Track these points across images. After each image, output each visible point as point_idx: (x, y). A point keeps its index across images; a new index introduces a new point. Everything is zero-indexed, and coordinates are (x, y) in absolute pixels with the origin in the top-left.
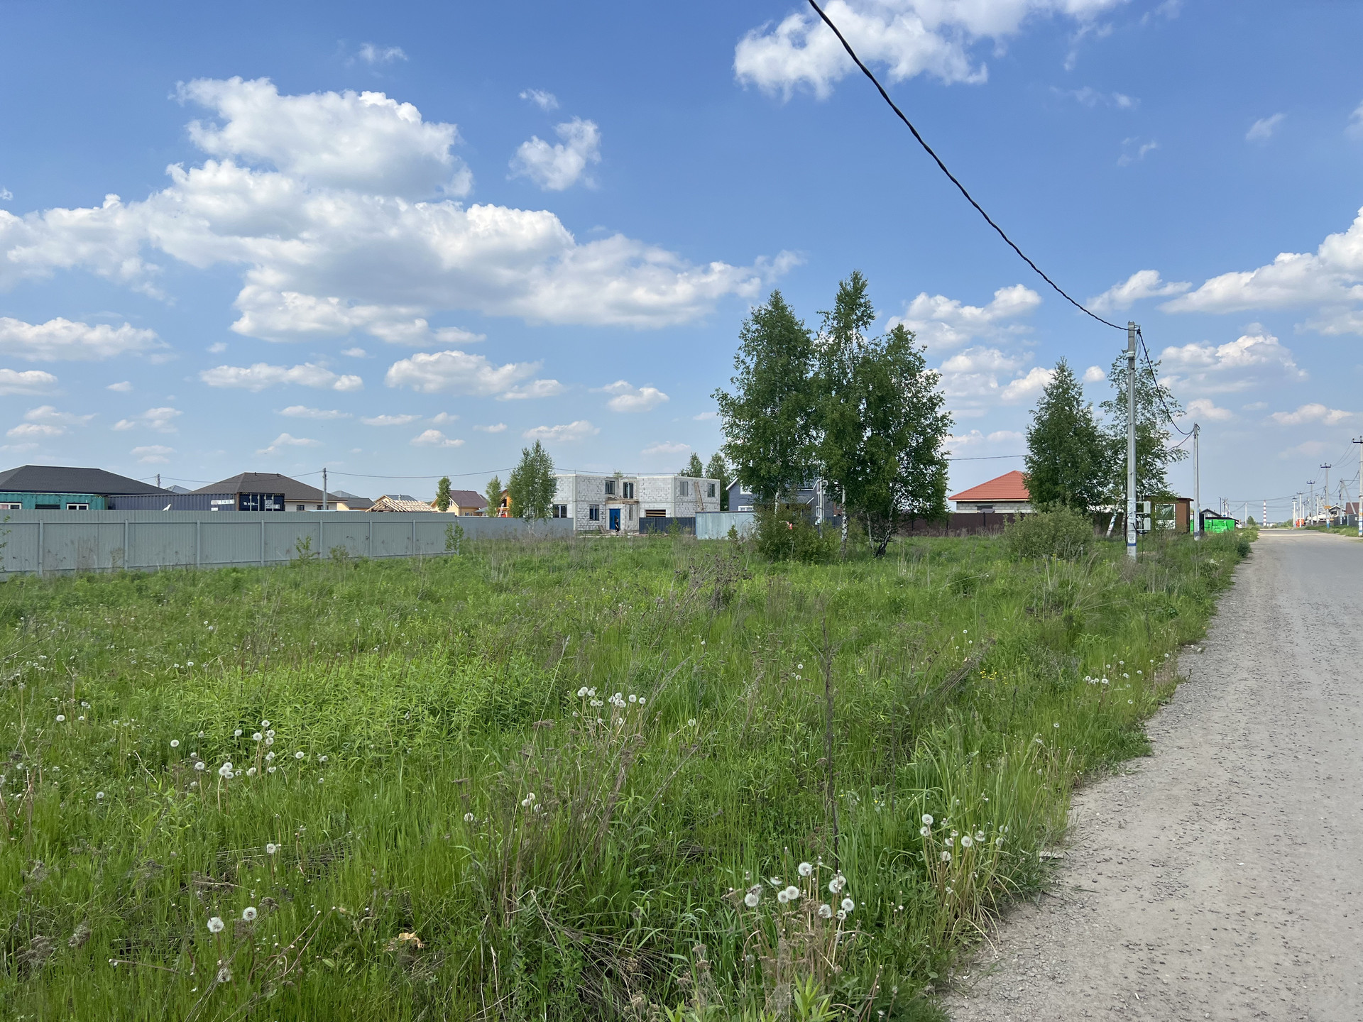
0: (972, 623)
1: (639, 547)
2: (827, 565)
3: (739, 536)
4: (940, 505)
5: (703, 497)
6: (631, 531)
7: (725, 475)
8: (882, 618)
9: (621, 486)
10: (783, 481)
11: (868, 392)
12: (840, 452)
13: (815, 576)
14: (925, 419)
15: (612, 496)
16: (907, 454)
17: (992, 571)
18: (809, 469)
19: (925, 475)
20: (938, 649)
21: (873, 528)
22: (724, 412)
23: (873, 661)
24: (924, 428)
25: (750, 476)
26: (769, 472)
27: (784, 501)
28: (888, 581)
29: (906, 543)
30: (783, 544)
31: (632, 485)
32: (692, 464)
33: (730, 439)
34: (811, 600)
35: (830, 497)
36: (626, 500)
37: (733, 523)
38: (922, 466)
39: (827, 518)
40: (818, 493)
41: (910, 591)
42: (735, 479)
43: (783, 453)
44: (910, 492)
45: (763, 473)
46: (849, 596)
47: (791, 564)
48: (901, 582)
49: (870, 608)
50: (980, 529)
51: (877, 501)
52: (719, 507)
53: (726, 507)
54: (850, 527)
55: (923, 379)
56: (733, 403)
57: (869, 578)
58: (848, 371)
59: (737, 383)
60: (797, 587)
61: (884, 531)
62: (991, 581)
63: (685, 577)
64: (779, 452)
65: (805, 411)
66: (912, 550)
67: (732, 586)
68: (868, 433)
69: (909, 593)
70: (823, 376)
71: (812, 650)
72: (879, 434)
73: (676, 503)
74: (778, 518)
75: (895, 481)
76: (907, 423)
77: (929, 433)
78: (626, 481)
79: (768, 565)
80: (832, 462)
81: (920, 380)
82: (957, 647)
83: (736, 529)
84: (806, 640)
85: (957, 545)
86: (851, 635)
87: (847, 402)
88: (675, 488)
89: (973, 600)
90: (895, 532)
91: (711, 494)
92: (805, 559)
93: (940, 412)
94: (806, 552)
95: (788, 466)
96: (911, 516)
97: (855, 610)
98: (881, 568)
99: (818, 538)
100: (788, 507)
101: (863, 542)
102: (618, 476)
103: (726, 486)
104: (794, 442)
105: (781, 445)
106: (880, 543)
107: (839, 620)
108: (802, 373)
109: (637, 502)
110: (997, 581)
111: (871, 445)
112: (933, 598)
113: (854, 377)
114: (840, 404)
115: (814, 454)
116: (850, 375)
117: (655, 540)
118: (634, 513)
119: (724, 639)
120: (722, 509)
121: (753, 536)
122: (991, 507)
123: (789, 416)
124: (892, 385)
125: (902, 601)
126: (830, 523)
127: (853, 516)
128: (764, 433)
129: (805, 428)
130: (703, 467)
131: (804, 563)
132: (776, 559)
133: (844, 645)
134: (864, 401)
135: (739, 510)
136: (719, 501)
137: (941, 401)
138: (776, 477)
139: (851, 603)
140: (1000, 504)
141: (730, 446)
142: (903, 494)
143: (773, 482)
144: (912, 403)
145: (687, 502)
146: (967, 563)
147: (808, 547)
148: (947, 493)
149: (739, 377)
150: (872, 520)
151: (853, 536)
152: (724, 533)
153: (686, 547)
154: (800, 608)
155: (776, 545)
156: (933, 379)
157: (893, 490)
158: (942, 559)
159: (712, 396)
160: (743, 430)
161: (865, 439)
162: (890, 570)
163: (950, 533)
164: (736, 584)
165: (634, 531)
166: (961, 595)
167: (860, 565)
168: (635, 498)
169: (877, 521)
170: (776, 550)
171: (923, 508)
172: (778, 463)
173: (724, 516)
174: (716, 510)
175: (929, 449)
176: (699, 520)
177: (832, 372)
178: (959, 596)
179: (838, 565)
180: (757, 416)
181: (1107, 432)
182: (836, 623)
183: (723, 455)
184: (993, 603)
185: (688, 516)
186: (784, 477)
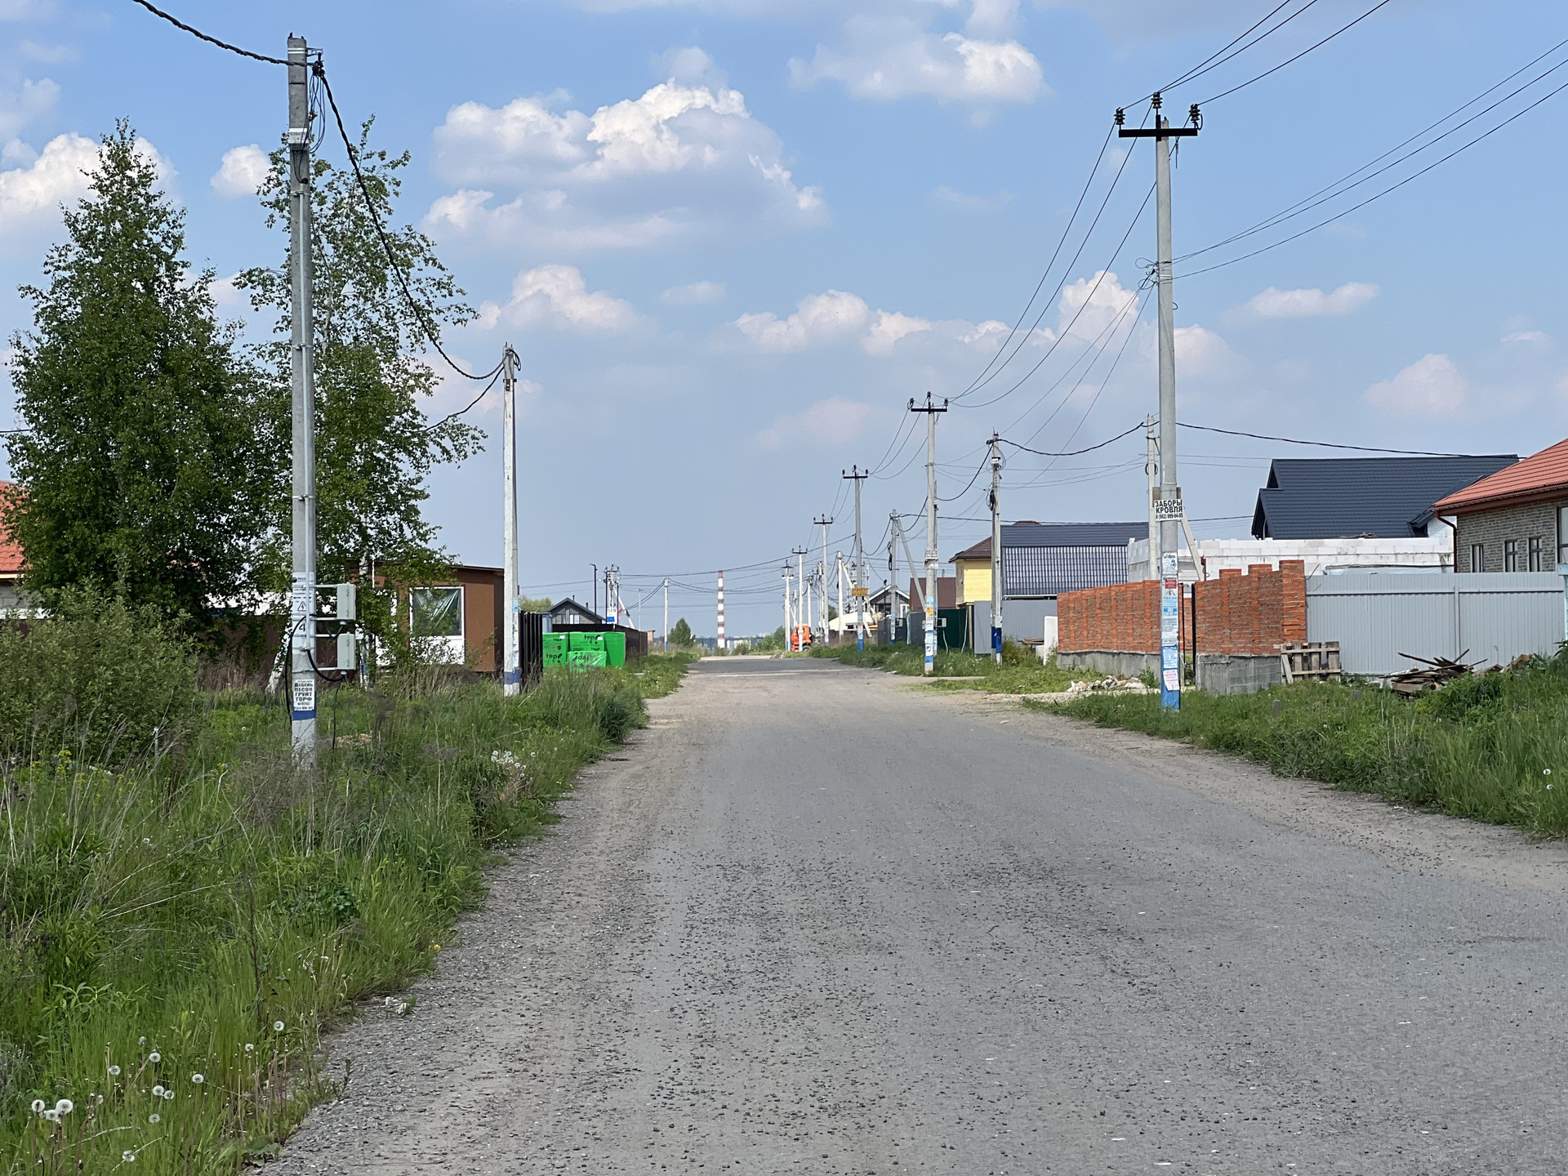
181: (259, 364)
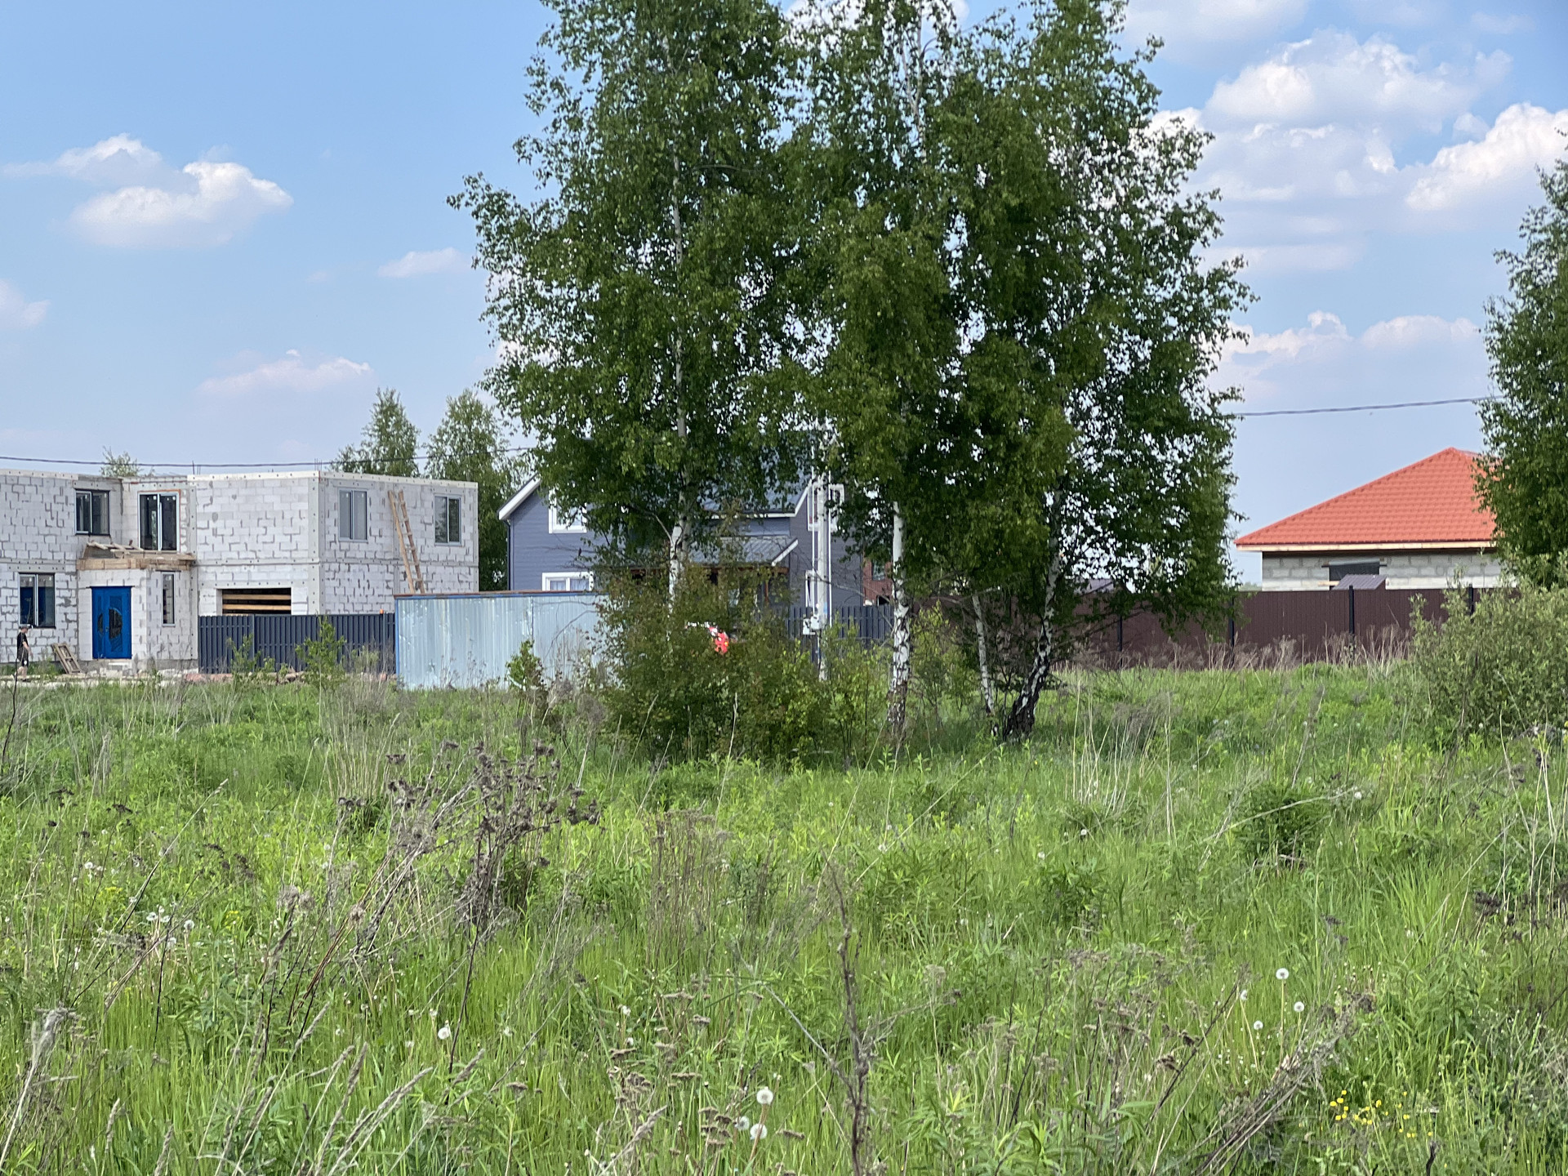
0: (1305, 949)
1: (203, 719)
2: (843, 771)
3: (548, 677)
4: (1208, 565)
5: (419, 542)
6: (171, 663)
7: (496, 466)
8: (1019, 937)
9: (134, 507)
10: (692, 489)
11: (975, 193)
12: (885, 392)
13: (803, 807)
14: (1160, 283)
15: (101, 543)
16: (1100, 399)
17: (1373, 780)
18: (783, 450)
19: (1159, 467)
20: (1195, 1030)
21: (992, 643)
22: (495, 258)
23: (994, 1071)
24: (1156, 313)
25: (584, 474)
26: (649, 460)
27: (698, 557)
28: (1041, 818)
29: (1099, 692)
30: (698, 702)
31: (169, 505)
32: (382, 429)
33: (515, 347)
34: (791, 887)
35: (851, 542)
36: (150, 556)
37: (525, 631)
38: (1149, 439)
39: (841, 609)
40: (812, 527)
41: (1111, 851)
42: (528, 483)
43: (694, 396)
44: (1113, 525)
45: (628, 461)
46: (918, 869)
47: (729, 769)
48: (1083, 820)
49: (982, 906)
50: (1339, 642)
51: (1007, 554)
52: (474, 576)
53: (498, 576)
54: (918, 641)
55: (1151, 151)
56: (523, 228)
57: (981, 811)
58: (909, 121)
59: (538, 158)
60: (747, 844)
61: (1029, 654)
62: (1369, 811)
63: (370, 820)
64: (681, 391)
65: (766, 254)
66: (1115, 714)
67: (532, 848)
68: (974, 329)
69: (1109, 857)
70: (823, 138)
71: (798, 1047)
72: (1011, 332)
73: (329, 565)
74: (682, 615)
75: (1063, 485)
76: (1099, 296)
77: (1169, 329)
78: (149, 488)
79: (648, 774)
80: (861, 425)
81: (1141, 154)
82: (1258, 1024)
83: (534, 652)
84: (781, 1015)
85: (1262, 695)
86: (925, 996)
87: (905, 225)
88: (324, 515)
89: (1307, 873)
90: (1064, 655)
91: (449, 531)
92: (769, 753)
93: (1206, 258)
94: (774, 728)
95: (711, 437)
96: (1117, 602)
97: (934, 917)
98: (1019, 777)
99: (812, 680)
100: (713, 578)
101: (960, 693)
102: (121, 472)
103: (498, 504)
104: (732, 359)
105: (689, 368)
106: (1015, 694)
107: (885, 949)
108: (754, 128)
109: (191, 564)
110: (1388, 810)
111: (986, 371)
112: (1184, 869)
113: (929, 142)
114: (885, 233)
115: (799, 398)
116: (914, 137)
117: (256, 691)
118: (181, 604)
119: (513, 1022)
120: (488, 584)
121: (596, 676)
122: (1374, 569)
123: (715, 271)
124: (1053, 173)
125: (1085, 882)
126: (853, 630)
127: (928, 605)
128: (633, 326)
129: (769, 310)
130: (420, 439)
131: (768, 766)
132: (678, 754)
133: (900, 1029)
134: (960, 223)
135: (546, 587)
136: (473, 557)
137: (1209, 221)
138: (671, 476)
139: (925, 891)
140: (1403, 560)
141: (514, 372)
142: (1089, 531)
143: (661, 492)
144: (1118, 229)
145: (367, 562)
146: (1292, 753)
147: (778, 713)
148: (1232, 526)
149: (544, 138)
150: (989, 618)
151: (931, 671)
152: (496, 669)
153: (371, 718)
154: (757, 915)
155: (674, 705)
156: (1184, 149)
157: (1057, 519)
158: (1216, 743)
159: (454, 202)
160: (559, 316)
161: (965, 348)
162: (1046, 779)
163: (1242, 657)
164: (545, 840)
165: (182, 664)
166: (1274, 857)
167: (951, 766)
168: (182, 549)
169: (1007, 620)
170: (675, 722)
171: (1153, 578)
172: (681, 428)
173: (494, 607)
174: (464, 589)
175: (1171, 381)
176: (409, 624)
177: (856, 124)
178: (1265, 860)
179: (879, 769)
180: (607, 272)
182: (876, 957)
183: (487, 400)
184: (1372, 882)
185: (366, 610)
186: (699, 474)
